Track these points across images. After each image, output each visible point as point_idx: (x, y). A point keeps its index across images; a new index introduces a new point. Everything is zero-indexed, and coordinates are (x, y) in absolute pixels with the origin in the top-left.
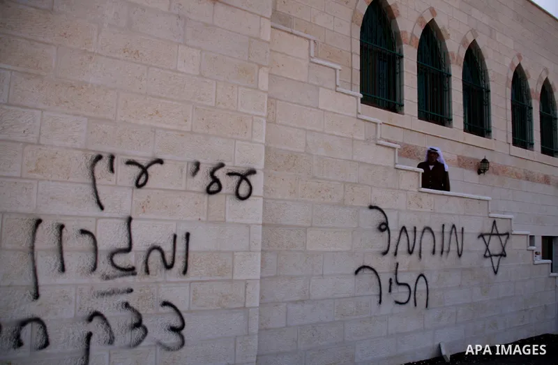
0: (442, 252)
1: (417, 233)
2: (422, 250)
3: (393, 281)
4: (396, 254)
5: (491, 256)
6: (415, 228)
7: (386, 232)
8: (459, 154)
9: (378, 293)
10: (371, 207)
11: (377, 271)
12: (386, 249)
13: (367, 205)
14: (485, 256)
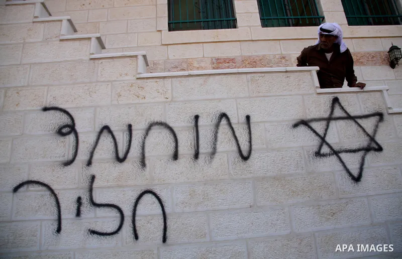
0: (196, 156)
1: (134, 133)
2: (147, 155)
3: (85, 201)
4: (89, 163)
5: (336, 153)
6: (130, 126)
7: (72, 137)
8: (351, 51)
9: (56, 217)
10: (46, 109)
11: (53, 187)
12: (71, 157)
13: (40, 108)
14: (318, 154)
